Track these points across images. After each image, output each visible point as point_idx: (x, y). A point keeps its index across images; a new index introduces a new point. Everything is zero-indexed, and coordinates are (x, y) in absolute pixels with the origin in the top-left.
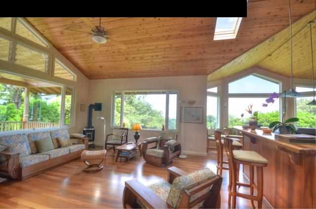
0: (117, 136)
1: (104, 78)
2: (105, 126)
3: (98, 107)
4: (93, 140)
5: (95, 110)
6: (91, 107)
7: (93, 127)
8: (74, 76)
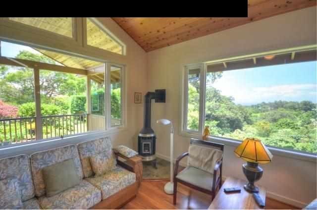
0: (197, 159)
1: (168, 45)
2: (172, 135)
3: (161, 96)
4: (154, 153)
5: (156, 101)
6: (149, 96)
7: (152, 132)
8: (123, 47)
